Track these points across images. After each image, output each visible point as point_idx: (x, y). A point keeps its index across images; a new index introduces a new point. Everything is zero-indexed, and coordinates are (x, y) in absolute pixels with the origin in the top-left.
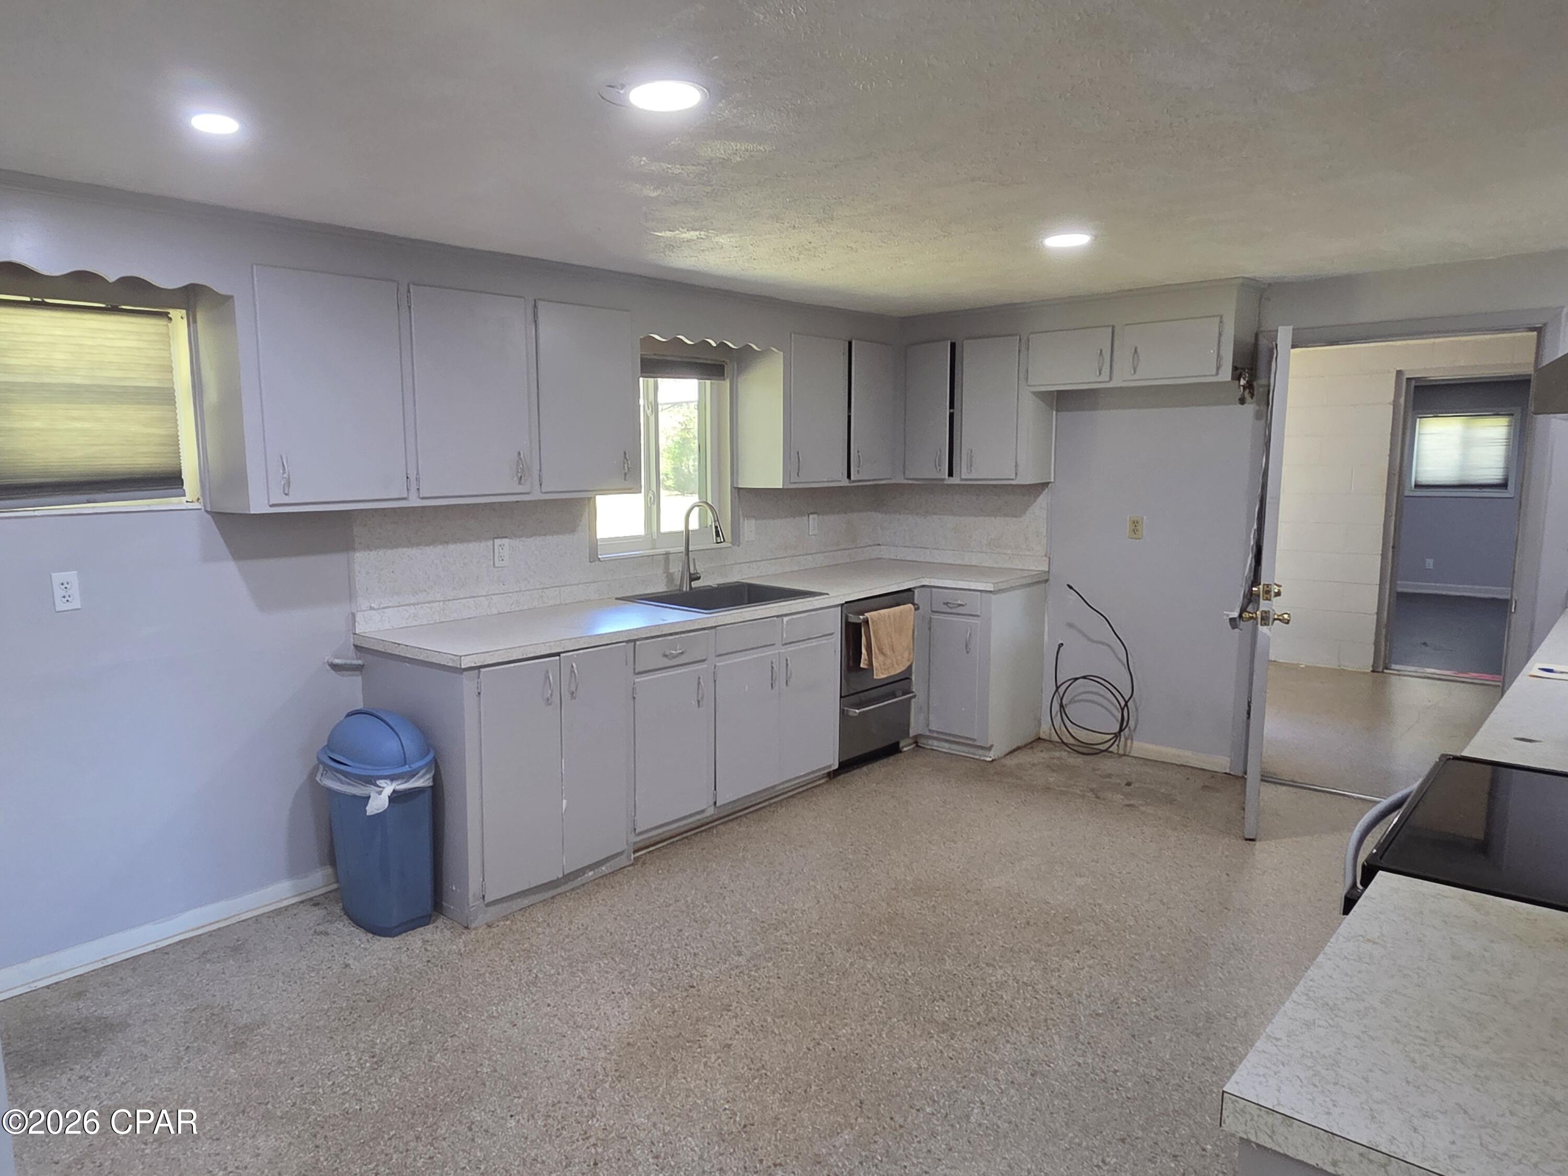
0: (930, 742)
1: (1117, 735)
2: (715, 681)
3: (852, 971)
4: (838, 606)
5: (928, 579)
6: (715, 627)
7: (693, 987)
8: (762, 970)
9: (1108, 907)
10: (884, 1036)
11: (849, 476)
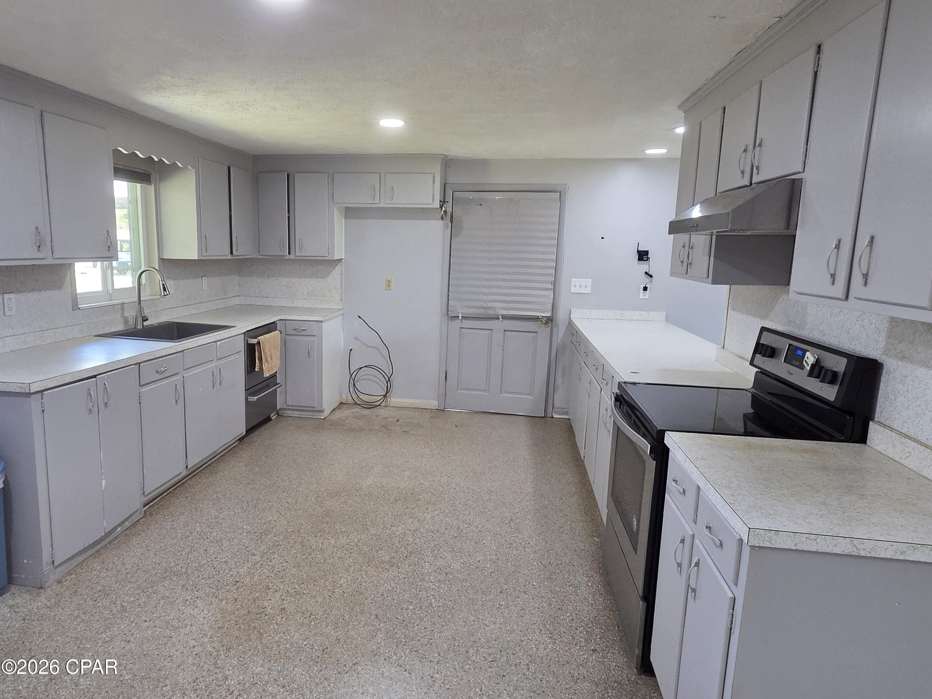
0: (287, 412)
1: (385, 396)
2: (184, 386)
3: (325, 547)
4: (242, 334)
5: (283, 316)
6: (182, 351)
7: (237, 582)
8: (274, 560)
9: (427, 484)
10: (365, 577)
11: (232, 253)
